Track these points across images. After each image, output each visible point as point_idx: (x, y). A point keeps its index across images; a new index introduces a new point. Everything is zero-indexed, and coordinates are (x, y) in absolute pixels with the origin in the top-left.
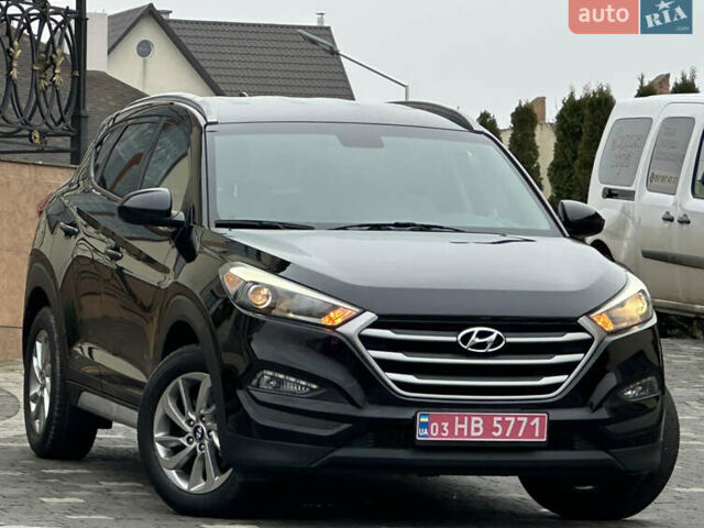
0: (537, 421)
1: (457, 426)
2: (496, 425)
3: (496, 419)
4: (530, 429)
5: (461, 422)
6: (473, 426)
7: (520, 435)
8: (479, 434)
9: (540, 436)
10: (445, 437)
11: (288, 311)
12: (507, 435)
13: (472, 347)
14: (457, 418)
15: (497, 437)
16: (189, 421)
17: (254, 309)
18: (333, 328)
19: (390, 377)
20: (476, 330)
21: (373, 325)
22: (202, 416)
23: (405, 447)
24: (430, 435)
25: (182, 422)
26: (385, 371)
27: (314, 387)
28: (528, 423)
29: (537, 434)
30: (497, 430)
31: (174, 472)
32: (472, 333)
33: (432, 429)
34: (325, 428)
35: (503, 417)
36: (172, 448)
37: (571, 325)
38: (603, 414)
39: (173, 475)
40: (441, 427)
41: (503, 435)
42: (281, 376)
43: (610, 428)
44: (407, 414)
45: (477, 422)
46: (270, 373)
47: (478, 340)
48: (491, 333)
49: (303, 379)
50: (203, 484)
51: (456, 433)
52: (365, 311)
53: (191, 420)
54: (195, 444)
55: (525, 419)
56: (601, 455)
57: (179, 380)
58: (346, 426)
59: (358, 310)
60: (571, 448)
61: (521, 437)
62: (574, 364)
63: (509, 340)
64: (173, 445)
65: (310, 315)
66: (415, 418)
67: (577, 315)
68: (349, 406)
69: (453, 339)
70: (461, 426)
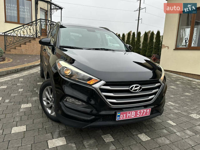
2: (138, 113)
9: (148, 114)
11: (76, 78)
13: (133, 91)
14: (128, 113)
18: (91, 85)
19: (108, 101)
20: (135, 85)
21: (104, 85)
24: (120, 119)
25: (49, 97)
27: (84, 104)
28: (146, 111)
31: (47, 109)
32: (133, 87)
35: (140, 111)
36: (47, 103)
40: (123, 116)
41: (140, 116)
45: (133, 113)
46: (70, 98)
48: (139, 86)
51: (128, 117)
57: (48, 87)
58: (93, 117)
59: (99, 80)
61: (144, 115)
63: (143, 88)
65: (83, 80)
66: (116, 114)
70: (129, 115)
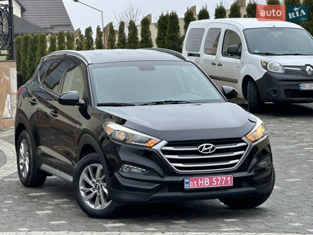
0: (229, 178)
1: (200, 182)
2: (214, 181)
3: (214, 178)
4: (227, 181)
5: (201, 181)
6: (206, 182)
7: (223, 184)
8: (208, 185)
9: (230, 183)
10: (195, 187)
11: (132, 141)
12: (219, 184)
13: (204, 151)
14: (199, 180)
15: (214, 185)
16: (93, 182)
17: (118, 141)
18: (151, 147)
19: (173, 165)
20: (205, 145)
21: (166, 146)
22: (98, 180)
23: (180, 191)
24: (190, 186)
25: (90, 183)
26: (171, 162)
27: (144, 170)
28: (226, 179)
29: (229, 183)
30: (214, 183)
31: (88, 202)
32: (203, 146)
33: (191, 184)
34: (149, 186)
35: (217, 177)
36: (87, 192)
37: (239, 140)
38: (252, 173)
39: (88, 203)
40: (194, 183)
41: (217, 184)
42: (131, 166)
43: (255, 178)
44: (181, 179)
45: (207, 180)
46: (127, 165)
47: (206, 149)
48: (210, 146)
49: (140, 167)
50: (100, 206)
51: (199, 185)
52: (163, 140)
53: (94, 182)
54: (96, 191)
55: (225, 178)
56: (253, 189)
57: (89, 167)
58: (157, 185)
59: (160, 140)
60: (241, 187)
61: (223, 185)
62: (241, 155)
63: (217, 148)
64: (87, 191)
65: (141, 142)
66: (183, 180)
67: (241, 136)
68: (158, 177)
69: (196, 149)
